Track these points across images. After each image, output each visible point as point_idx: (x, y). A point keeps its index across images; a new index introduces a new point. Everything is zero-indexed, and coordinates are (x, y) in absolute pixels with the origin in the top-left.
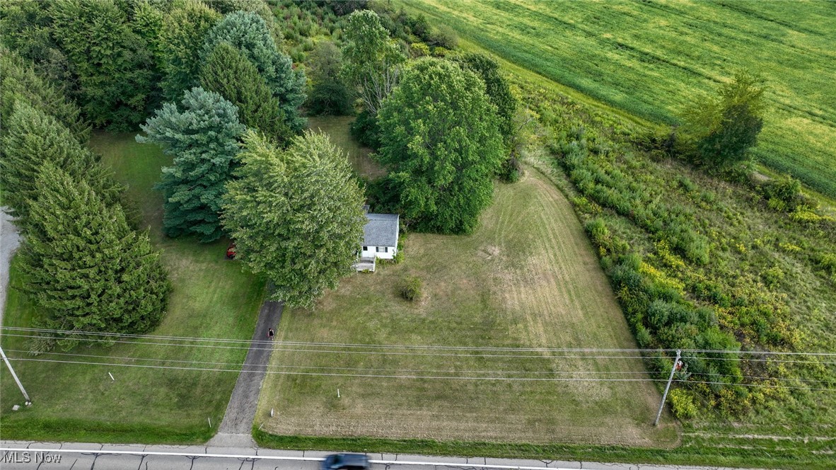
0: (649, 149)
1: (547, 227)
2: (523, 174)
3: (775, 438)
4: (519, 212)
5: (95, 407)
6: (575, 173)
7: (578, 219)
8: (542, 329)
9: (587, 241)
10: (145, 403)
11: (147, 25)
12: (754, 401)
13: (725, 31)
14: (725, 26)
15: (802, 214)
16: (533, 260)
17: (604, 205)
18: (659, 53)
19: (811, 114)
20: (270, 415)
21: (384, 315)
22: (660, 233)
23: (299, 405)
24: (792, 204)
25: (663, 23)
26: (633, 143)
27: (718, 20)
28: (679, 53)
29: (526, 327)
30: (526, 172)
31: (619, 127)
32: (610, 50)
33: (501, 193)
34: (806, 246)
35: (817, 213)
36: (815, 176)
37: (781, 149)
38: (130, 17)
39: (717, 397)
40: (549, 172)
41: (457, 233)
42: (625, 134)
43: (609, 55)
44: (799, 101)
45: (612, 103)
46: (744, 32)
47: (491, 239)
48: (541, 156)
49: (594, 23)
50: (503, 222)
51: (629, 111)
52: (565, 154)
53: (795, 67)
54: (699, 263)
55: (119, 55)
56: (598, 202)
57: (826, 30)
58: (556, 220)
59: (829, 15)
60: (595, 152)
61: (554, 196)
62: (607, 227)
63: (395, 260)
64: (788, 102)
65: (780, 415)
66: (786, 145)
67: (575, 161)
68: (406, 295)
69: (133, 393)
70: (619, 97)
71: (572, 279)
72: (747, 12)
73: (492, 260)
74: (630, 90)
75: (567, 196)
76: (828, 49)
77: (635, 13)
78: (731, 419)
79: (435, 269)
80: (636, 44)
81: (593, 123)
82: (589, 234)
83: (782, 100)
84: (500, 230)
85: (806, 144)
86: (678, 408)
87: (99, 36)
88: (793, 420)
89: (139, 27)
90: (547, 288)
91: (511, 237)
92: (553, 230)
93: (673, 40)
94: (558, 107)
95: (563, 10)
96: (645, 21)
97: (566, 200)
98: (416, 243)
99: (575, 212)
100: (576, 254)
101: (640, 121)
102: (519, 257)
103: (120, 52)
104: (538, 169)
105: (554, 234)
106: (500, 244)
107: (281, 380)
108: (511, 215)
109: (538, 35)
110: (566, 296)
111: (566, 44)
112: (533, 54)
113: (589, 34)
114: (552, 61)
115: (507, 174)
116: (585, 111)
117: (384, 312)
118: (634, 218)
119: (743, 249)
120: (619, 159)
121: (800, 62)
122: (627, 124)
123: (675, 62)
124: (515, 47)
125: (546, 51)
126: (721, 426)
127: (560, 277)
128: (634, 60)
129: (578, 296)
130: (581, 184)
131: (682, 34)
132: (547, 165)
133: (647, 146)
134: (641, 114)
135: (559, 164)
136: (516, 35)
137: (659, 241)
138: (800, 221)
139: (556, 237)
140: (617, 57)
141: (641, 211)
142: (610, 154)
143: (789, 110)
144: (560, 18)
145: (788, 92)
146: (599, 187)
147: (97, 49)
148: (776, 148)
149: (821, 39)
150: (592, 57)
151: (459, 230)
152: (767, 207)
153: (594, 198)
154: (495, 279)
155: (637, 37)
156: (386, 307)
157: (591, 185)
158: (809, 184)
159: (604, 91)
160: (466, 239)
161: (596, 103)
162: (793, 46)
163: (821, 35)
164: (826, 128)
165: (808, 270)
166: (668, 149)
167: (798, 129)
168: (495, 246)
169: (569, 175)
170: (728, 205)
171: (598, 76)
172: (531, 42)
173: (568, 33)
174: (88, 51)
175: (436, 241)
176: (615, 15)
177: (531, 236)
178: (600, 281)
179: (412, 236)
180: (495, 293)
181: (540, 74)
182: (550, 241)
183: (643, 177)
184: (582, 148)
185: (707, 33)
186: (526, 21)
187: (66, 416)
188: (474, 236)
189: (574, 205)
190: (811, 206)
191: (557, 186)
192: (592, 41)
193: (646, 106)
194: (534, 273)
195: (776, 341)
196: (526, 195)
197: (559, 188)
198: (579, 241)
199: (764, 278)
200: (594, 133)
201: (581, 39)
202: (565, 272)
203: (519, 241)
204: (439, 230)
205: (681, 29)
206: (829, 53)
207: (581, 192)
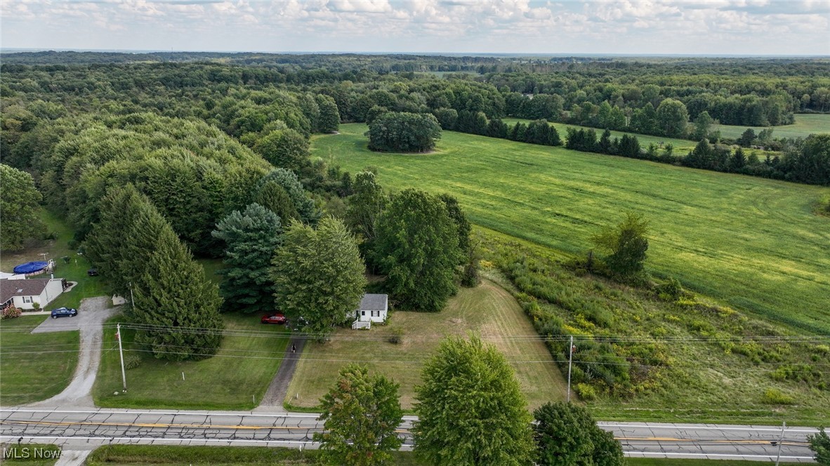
0: (574, 269)
1: (497, 309)
2: (480, 282)
3: (651, 410)
4: (476, 303)
5: (172, 393)
6: (517, 280)
7: (520, 305)
9: (526, 317)
11: (211, 183)
12: (637, 390)
13: (637, 206)
14: (637, 203)
15: (682, 301)
16: (485, 326)
17: (539, 297)
18: (586, 219)
19: (696, 251)
20: (296, 398)
21: (377, 351)
22: (579, 310)
23: (316, 394)
24: (676, 296)
25: (590, 201)
26: (562, 265)
27: (632, 200)
28: (601, 219)
30: (483, 282)
31: (553, 257)
32: (550, 217)
33: (464, 293)
34: (685, 318)
35: (693, 300)
36: (696, 283)
37: (672, 270)
38: (200, 178)
39: (611, 388)
40: (500, 280)
41: (430, 311)
42: (557, 261)
43: (549, 220)
44: (688, 244)
45: (549, 246)
46: (651, 206)
47: (455, 314)
48: (494, 273)
49: (538, 202)
50: (465, 307)
51: (561, 250)
52: (511, 271)
53: (688, 226)
54: (606, 325)
55: (189, 202)
56: (535, 295)
57: (712, 206)
58: (504, 307)
59: (715, 197)
60: (535, 271)
61: (503, 294)
62: (539, 308)
63: (385, 323)
64: (680, 244)
65: (656, 399)
66: (676, 267)
67: (518, 272)
68: (394, 341)
70: (555, 243)
71: (514, 336)
72: (654, 196)
73: (456, 325)
74: (564, 239)
75: (512, 294)
76: (713, 216)
77: (569, 196)
78: (620, 399)
79: (414, 329)
80: (569, 213)
81: (535, 256)
82: (528, 314)
83: (676, 243)
84: (463, 310)
85: (691, 267)
86: (583, 392)
87: (177, 189)
88: (664, 400)
89: (205, 183)
91: (470, 314)
92: (501, 311)
93: (598, 211)
94: (508, 247)
95: (514, 195)
96: (577, 201)
97: (511, 296)
98: (399, 316)
99: (518, 302)
100: (517, 324)
101: (569, 255)
102: (475, 324)
103: (190, 200)
104: (491, 280)
105: (502, 313)
106: (462, 318)
107: (303, 382)
108: (471, 304)
109: (495, 209)
110: (509, 344)
111: (515, 214)
112: (491, 219)
113: (534, 208)
114: (506, 223)
115: (468, 281)
116: (528, 250)
117: (377, 349)
118: (560, 303)
119: (638, 318)
120: (551, 275)
121: (692, 223)
122: (559, 256)
123: (598, 223)
124: (477, 216)
125: (500, 218)
126: (614, 404)
127: (505, 334)
128: (568, 223)
129: (518, 344)
130: (522, 285)
131: (604, 208)
132: (498, 278)
133: (573, 267)
134: (570, 252)
135: (507, 277)
136: (479, 209)
137: (577, 314)
138: (682, 306)
139: (503, 315)
140: (554, 221)
141: (564, 298)
142: (546, 271)
143: (681, 249)
144: (512, 200)
145: (680, 239)
146: (535, 287)
147: (175, 197)
148: (669, 269)
149: (707, 211)
150: (536, 221)
151: (431, 308)
152: (659, 299)
153: (530, 293)
155: (570, 210)
156: (378, 347)
157: (531, 286)
158: (691, 287)
159: (543, 239)
160: (436, 315)
161: (537, 246)
162: (687, 215)
163: (708, 208)
164: (706, 259)
165: (685, 331)
166: (587, 267)
167: (686, 259)
168: (458, 319)
169: (514, 283)
170: (632, 299)
171: (540, 231)
172: (490, 213)
173: (518, 208)
174: (167, 200)
175: (414, 315)
176: (553, 197)
177: (485, 314)
178: (535, 338)
179: (397, 312)
181: (495, 230)
182: (499, 316)
183: (569, 283)
184: (524, 267)
185: (624, 208)
186: (486, 201)
188: (442, 313)
189: (517, 298)
190: (690, 297)
192: (536, 212)
193: (574, 247)
194: (486, 332)
195: (655, 363)
196: (483, 294)
197: (507, 290)
198: (520, 317)
199: (652, 334)
200: (535, 260)
201: (528, 211)
202: (509, 332)
203: (476, 316)
204: (416, 308)
205: (604, 205)
206: (713, 218)
207: (521, 290)
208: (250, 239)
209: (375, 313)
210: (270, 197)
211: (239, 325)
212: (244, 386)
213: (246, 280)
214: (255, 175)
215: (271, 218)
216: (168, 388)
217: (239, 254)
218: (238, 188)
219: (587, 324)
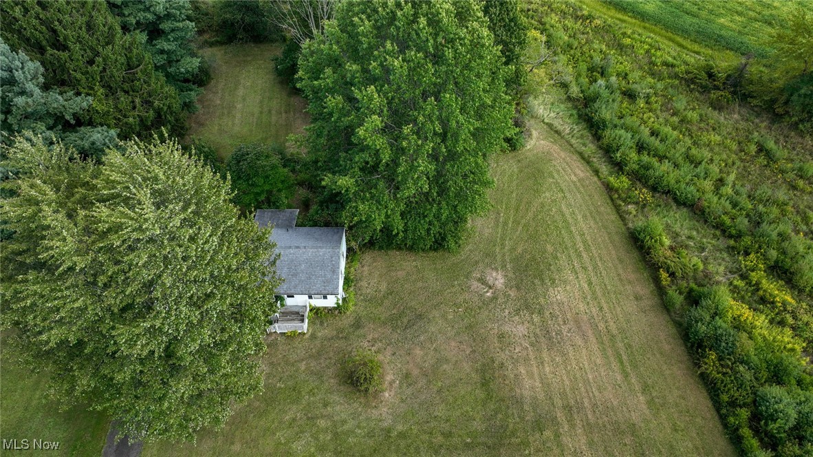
0: (705, 90)
1: (573, 228)
2: (529, 135)
4: (529, 203)
7: (618, 213)
8: (583, 440)
16: (558, 294)
17: (654, 189)
21: (322, 423)
29: (557, 435)
30: (533, 131)
31: (659, 53)
33: (501, 172)
40: (567, 131)
41: (437, 247)
42: (666, 64)
45: (642, 16)
48: (552, 104)
50: (505, 223)
51: (667, 27)
52: (589, 103)
56: (645, 185)
58: (584, 217)
60: (631, 96)
61: (578, 172)
67: (605, 113)
70: (651, 6)
71: (622, 331)
73: (495, 298)
79: (405, 320)
81: (621, 48)
82: (638, 243)
84: (503, 239)
90: (584, 350)
91: (520, 250)
92: (582, 234)
94: (569, 23)
97: (596, 179)
98: (374, 266)
99: (612, 200)
100: (621, 280)
101: (684, 43)
102: (535, 290)
104: (550, 126)
105: (585, 242)
106: (504, 266)
108: (517, 209)
110: (615, 365)
116: (606, 29)
117: (322, 417)
118: (703, 212)
120: (666, 109)
122: (668, 51)
127: (602, 326)
129: (635, 366)
132: (563, 119)
133: (701, 84)
134: (685, 33)
135: (580, 116)
137: (747, 254)
139: (587, 248)
142: (653, 99)
146: (645, 158)
153: (640, 177)
154: (501, 336)
156: (325, 406)
157: (633, 155)
161: (620, 16)
166: (733, 88)
168: (496, 269)
169: (597, 137)
175: (406, 265)
177: (549, 248)
178: (663, 334)
179: (368, 257)
180: (502, 365)
182: (579, 256)
183: (705, 139)
189: (609, 188)
191: (581, 154)
193: (689, 19)
194: (560, 320)
196: (537, 172)
197: (583, 158)
200: (625, 64)
203: (534, 259)
207: (619, 166)
209: (317, 298)
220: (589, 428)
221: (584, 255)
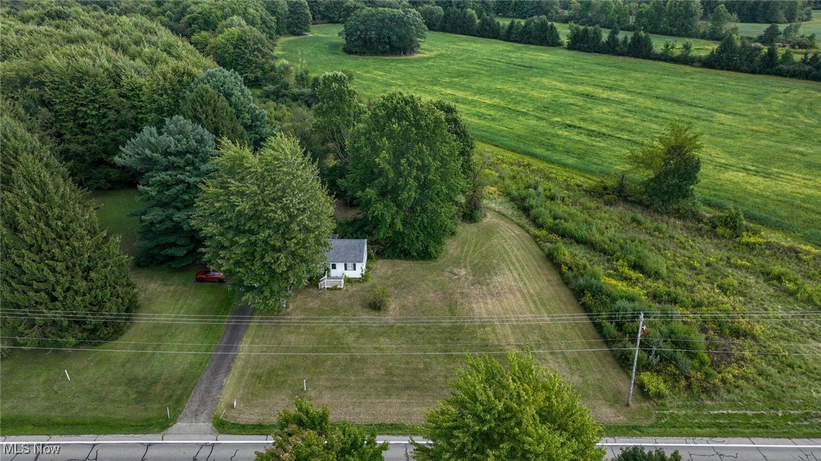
0: (601, 196)
1: (511, 254)
2: (485, 216)
3: (749, 413)
4: (483, 244)
5: (47, 404)
6: (533, 212)
7: (540, 248)
8: (510, 331)
9: (549, 264)
10: (101, 400)
11: (133, 90)
12: (724, 381)
13: (661, 114)
14: (660, 111)
15: (746, 238)
16: (497, 279)
17: (563, 236)
18: (604, 130)
19: (744, 169)
20: (232, 407)
21: (352, 322)
22: (618, 254)
23: (263, 398)
24: (738, 231)
25: (605, 109)
26: (585, 190)
27: (654, 107)
28: (622, 130)
29: (494, 330)
30: (488, 214)
31: (573, 180)
32: (560, 129)
33: (466, 231)
34: (756, 262)
35: (762, 237)
36: (756, 212)
37: (722, 194)
38: (117, 84)
39: (687, 378)
40: (510, 213)
41: (423, 258)
42: (578, 186)
43: (560, 132)
44: (733, 161)
45: (565, 165)
46: (677, 115)
47: (457, 263)
48: (501, 203)
49: (544, 111)
50: (468, 251)
51: (580, 170)
52: (523, 199)
53: (726, 138)
54: (657, 275)
55: (104, 116)
56: (558, 233)
57: (749, 113)
58: (518, 249)
59: (749, 103)
60: (552, 198)
61: (515, 231)
62: (567, 252)
63: (364, 278)
64: (723, 161)
65: (752, 393)
66: (726, 191)
67: (533, 202)
68: (376, 306)
69: (89, 392)
70: (571, 161)
71: (537, 293)
72: (679, 102)
73: (459, 279)
74: (581, 156)
75: (528, 231)
76: (753, 125)
77: (580, 104)
78: (703, 396)
79: (403, 286)
80: (582, 124)
81: (549, 179)
82: (551, 259)
83: (718, 160)
84: (466, 256)
85: (745, 191)
86: (650, 387)
87: (86, 98)
88: (764, 396)
89: (124, 90)
90: (513, 300)
91: (476, 262)
92: (516, 256)
93: (616, 122)
94: (515, 168)
95: (515, 103)
96: (589, 109)
97: (527, 234)
98: (384, 267)
99: (536, 242)
100: (539, 274)
101: (591, 177)
102: (484, 277)
103: (105, 113)
104: (499, 212)
105: (517, 259)
106: (465, 267)
107: (246, 378)
108: (476, 246)
109: (494, 120)
110: (532, 305)
111: (518, 126)
112: (491, 133)
113: (540, 119)
114: (508, 137)
115: (470, 214)
116: (539, 170)
117: (353, 320)
118: (592, 244)
119: (697, 265)
120: (574, 203)
121: (733, 134)
122: (579, 179)
123: (618, 135)
124: (473, 129)
125: (502, 130)
126: (694, 404)
127: (525, 291)
128: (583, 136)
129: (544, 305)
130: (540, 220)
131: (623, 117)
132: (508, 209)
133: (599, 193)
134: (592, 173)
135: (518, 208)
136: (475, 120)
137: (617, 260)
138: (747, 245)
139: (519, 262)
140: (566, 133)
141: (597, 237)
142: (566, 199)
143: (726, 167)
144: (513, 108)
145: (721, 155)
146: (557, 221)
147: (84, 109)
148: (718, 193)
149: (745, 119)
150: (544, 134)
151: (425, 255)
152: (716, 236)
153: (551, 230)
154: (462, 293)
155: (583, 120)
156: (354, 316)
157: (551, 220)
158: (751, 218)
159: (556, 157)
160: (431, 264)
161: (550, 166)
162: (721, 124)
163: (744, 116)
164: (761, 179)
165: (761, 281)
166: (618, 193)
167: (736, 180)
168: (461, 269)
169: (528, 216)
170: (681, 235)
171: (551, 147)
172: (488, 124)
173: (521, 118)
174: (76, 111)
175: (403, 266)
176: (561, 105)
177: (495, 261)
178: (564, 293)
179: (380, 261)
180: (462, 304)
181: (497, 146)
182: (513, 264)
183: (598, 215)
184: (538, 195)
185: (646, 116)
186: (482, 110)
187: (15, 412)
188: (440, 261)
189: (535, 237)
190: (755, 233)
191: (519, 225)
192: (543, 123)
193: (595, 167)
194: (499, 288)
195: (737, 333)
196: (489, 232)
197: (520, 226)
198: (541, 264)
199: (720, 287)
200: (551, 185)
201: (533, 122)
202: (530, 287)
203: (484, 265)
204: (406, 255)
205: (621, 113)
206: (754, 128)
207: (540, 226)
208: (173, 167)
209: (350, 265)
210: (201, 107)
211: (165, 285)
212: (159, 388)
213: (169, 224)
214: (185, 77)
215: (202, 136)
216: (43, 395)
217: (157, 189)
218: (161, 95)
219: (634, 275)
220: (514, 327)
221: (517, 264)
